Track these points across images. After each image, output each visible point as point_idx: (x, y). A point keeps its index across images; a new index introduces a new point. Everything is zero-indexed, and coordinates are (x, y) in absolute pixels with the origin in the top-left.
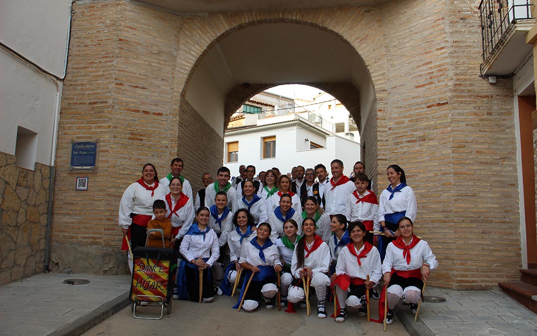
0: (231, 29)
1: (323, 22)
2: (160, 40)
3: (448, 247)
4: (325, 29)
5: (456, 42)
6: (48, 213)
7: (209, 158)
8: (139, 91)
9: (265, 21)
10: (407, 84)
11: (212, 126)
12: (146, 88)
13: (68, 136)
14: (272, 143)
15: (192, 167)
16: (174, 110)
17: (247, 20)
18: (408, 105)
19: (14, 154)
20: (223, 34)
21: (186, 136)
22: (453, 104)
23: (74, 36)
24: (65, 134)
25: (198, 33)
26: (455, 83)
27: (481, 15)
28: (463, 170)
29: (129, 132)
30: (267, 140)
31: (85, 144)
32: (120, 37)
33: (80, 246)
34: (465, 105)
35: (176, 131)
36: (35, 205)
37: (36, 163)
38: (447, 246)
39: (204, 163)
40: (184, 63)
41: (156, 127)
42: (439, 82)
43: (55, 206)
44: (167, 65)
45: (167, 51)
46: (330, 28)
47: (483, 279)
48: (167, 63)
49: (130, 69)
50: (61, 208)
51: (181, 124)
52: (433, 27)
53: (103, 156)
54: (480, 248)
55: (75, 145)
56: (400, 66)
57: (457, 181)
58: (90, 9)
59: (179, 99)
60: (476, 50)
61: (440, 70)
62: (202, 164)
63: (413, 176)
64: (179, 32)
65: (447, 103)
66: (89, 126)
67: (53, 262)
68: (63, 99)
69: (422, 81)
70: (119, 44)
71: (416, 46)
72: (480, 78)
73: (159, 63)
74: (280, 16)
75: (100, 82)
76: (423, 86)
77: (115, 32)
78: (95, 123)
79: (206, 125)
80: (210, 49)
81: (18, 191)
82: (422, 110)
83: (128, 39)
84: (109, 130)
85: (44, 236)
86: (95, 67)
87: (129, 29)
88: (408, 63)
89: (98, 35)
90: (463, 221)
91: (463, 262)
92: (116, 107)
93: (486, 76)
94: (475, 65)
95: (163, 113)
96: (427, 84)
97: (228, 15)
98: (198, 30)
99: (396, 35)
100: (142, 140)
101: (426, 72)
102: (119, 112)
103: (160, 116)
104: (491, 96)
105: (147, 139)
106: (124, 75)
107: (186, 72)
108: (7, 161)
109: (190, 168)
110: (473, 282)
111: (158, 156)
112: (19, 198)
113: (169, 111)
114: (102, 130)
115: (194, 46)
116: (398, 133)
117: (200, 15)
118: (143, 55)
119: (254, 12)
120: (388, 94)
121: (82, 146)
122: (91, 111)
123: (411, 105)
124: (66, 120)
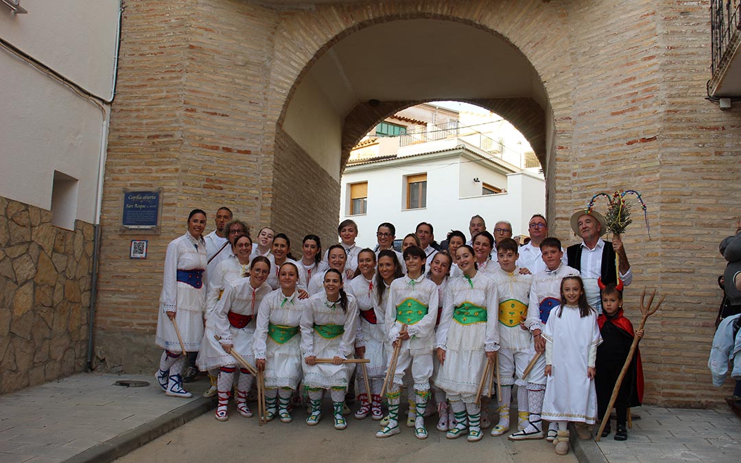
0: (348, 29)
1: (481, 17)
2: (246, 46)
3: (652, 346)
4: (484, 28)
5: (671, 48)
6: (91, 290)
7: (319, 212)
8: (218, 119)
9: (398, 17)
10: (600, 109)
11: (322, 166)
12: (227, 116)
13: (118, 182)
14: (421, 184)
15: (293, 227)
16: (267, 146)
17: (371, 15)
18: (601, 140)
19: (50, 210)
20: (336, 36)
21: (285, 183)
22: (663, 139)
23: (126, 41)
24: (114, 180)
25: (301, 35)
26: (668, 109)
27: (711, 7)
28: (677, 235)
29: (204, 177)
30: (414, 180)
31: (143, 193)
32: (191, 44)
33: (135, 336)
34: (683, 141)
35: (269, 175)
36: (74, 279)
37: (76, 221)
38: (650, 344)
39: (310, 220)
40: (281, 78)
41: (241, 171)
42: (645, 107)
43: (101, 280)
44: (257, 82)
45: (257, 61)
46: (491, 27)
47: (704, 392)
48: (258, 79)
49: (206, 88)
50: (109, 282)
51: (277, 166)
52: (639, 25)
53: (168, 211)
54: (699, 347)
55: (129, 196)
56: (591, 83)
57: (667, 250)
58: (148, 2)
59: (274, 130)
60: (703, 59)
61: (646, 90)
62: (308, 222)
64: (273, 33)
65: (655, 138)
66: (148, 169)
67: (97, 357)
68: (112, 130)
69: (621, 105)
70: (190, 53)
71: (615, 54)
72: (707, 100)
73: (246, 79)
74: (419, 9)
75: (163, 106)
76: (622, 112)
77: (183, 36)
78: (157, 164)
80: (318, 59)
81: (54, 260)
82: (620, 148)
83: (202, 46)
84: (177, 175)
85: (86, 322)
86: (157, 86)
87: (203, 31)
88: (603, 79)
89: (161, 39)
90: (675, 308)
91: (673, 367)
92: (186, 143)
93: (716, 98)
94: (699, 82)
95: (252, 150)
96: (628, 110)
97: (345, 9)
98: (301, 30)
99: (586, 37)
100: (221, 189)
101: (626, 93)
102: (190, 149)
103: (247, 155)
104: (723, 128)
105: (230, 188)
106: (196, 97)
107: (284, 92)
108: (41, 218)
109: (289, 228)
110: (688, 396)
111: (244, 212)
112: (56, 268)
113: (260, 147)
114: (166, 175)
115: (295, 54)
116: (586, 181)
117: (304, 8)
118: (222, 68)
119: (381, 4)
120: (574, 124)
121: (138, 198)
122: (151, 147)
123: (605, 140)
124: (116, 161)
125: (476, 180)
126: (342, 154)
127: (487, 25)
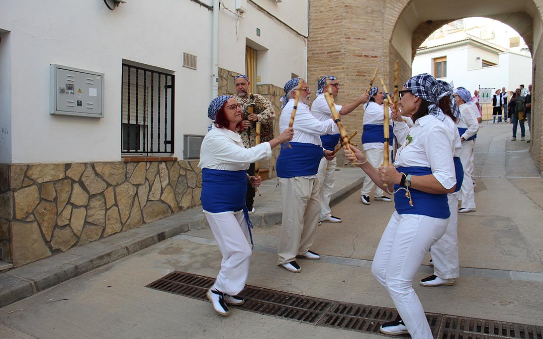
8: (361, 41)
11: (405, 60)
12: (365, 39)
13: (314, 76)
14: (443, 63)
16: (385, 53)
23: (312, 6)
24: (312, 75)
29: (356, 71)
30: (438, 61)
32: (346, 4)
35: (387, 68)
41: (373, 66)
45: (377, 10)
48: (378, 19)
49: (354, 26)
51: (390, 62)
59: (388, 44)
66: (329, 69)
68: (309, 51)
70: (346, 9)
73: (373, 20)
75: (334, 37)
78: (333, 66)
79: (402, 60)
80: (408, 5)
83: (351, 5)
84: (343, 70)
86: (330, 27)
89: (330, 3)
92: (347, 54)
95: (378, 56)
100: (365, 76)
102: (349, 57)
103: (376, 58)
105: (368, 75)
106: (350, 31)
107: (392, 24)
113: (381, 54)
115: (397, 4)
118: (361, 15)
122: (329, 58)
124: (312, 65)
125: (478, 59)
126: (412, 51)
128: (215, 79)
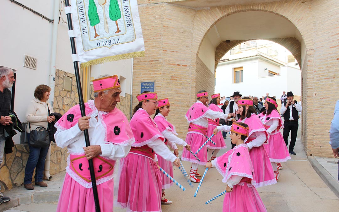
0: (223, 16)
1: (276, 10)
2: (184, 25)
4: (277, 14)
8: (174, 53)
9: (242, 11)
10: (325, 46)
11: (209, 69)
12: (178, 52)
13: (138, 79)
14: (240, 72)
16: (193, 63)
17: (232, 11)
20: (219, 19)
21: (199, 77)
24: (136, 78)
29: (171, 76)
30: (237, 70)
31: (148, 83)
32: (164, 25)
35: (194, 74)
37: (126, 94)
40: (197, 36)
41: (184, 73)
44: (188, 39)
45: (188, 30)
46: (280, 14)
48: (188, 37)
49: (170, 42)
51: (197, 71)
53: (158, 89)
55: (143, 84)
56: (321, 35)
58: (146, 9)
59: (195, 57)
63: (327, 98)
64: (194, 19)
66: (149, 73)
68: (135, 59)
69: (334, 44)
70: (164, 29)
71: (332, 23)
73: (184, 38)
74: (251, 7)
75: (154, 49)
76: (335, 47)
77: (161, 22)
78: (153, 71)
79: (207, 68)
80: (211, 28)
82: (334, 61)
83: (168, 25)
84: (161, 75)
86: (151, 42)
87: (168, 20)
88: (327, 34)
89: (152, 23)
92: (164, 63)
95: (188, 65)
96: (337, 46)
97: (222, 9)
98: (205, 18)
99: (320, 17)
100: (177, 80)
101: (337, 39)
102: (165, 65)
103: (186, 67)
105: (180, 80)
106: (167, 45)
111: (185, 88)
113: (190, 64)
114: (156, 75)
115: (202, 27)
116: (320, 74)
117: (205, 8)
118: (176, 34)
119: (236, 6)
120: (314, 52)
121: (146, 84)
122: (150, 65)
123: (327, 58)
124: (137, 70)
125: (266, 69)
127: (279, 13)
128: (52, 78)
